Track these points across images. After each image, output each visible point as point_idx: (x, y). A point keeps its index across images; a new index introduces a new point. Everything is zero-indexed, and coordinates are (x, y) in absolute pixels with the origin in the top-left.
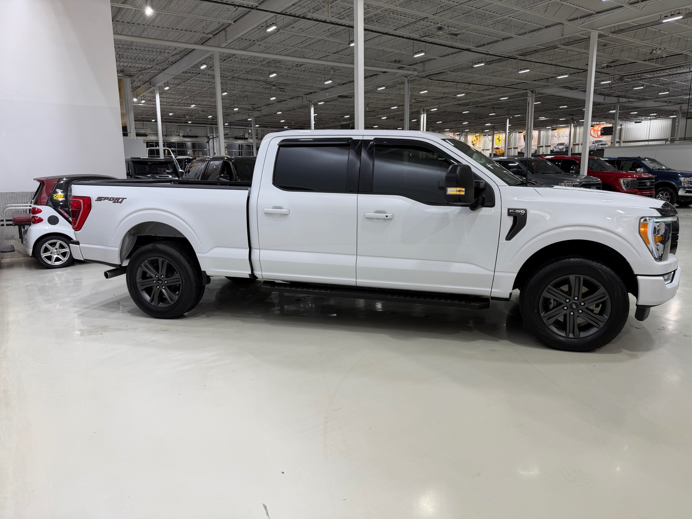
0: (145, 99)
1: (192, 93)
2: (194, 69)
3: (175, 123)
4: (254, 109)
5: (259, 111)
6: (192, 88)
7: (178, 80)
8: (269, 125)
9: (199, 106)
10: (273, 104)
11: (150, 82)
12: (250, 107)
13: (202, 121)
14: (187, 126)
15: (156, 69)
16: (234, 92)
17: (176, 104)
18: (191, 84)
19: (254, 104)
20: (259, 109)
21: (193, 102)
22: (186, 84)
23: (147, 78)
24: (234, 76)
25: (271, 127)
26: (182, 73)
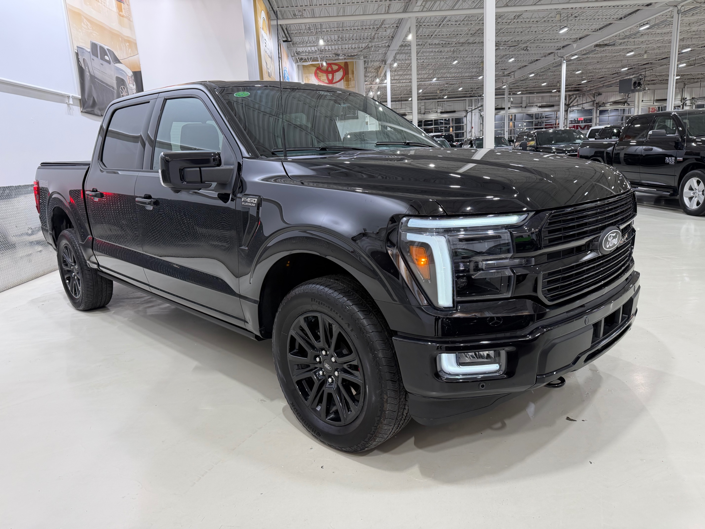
8: (535, 90)
14: (444, 101)
25: (537, 93)
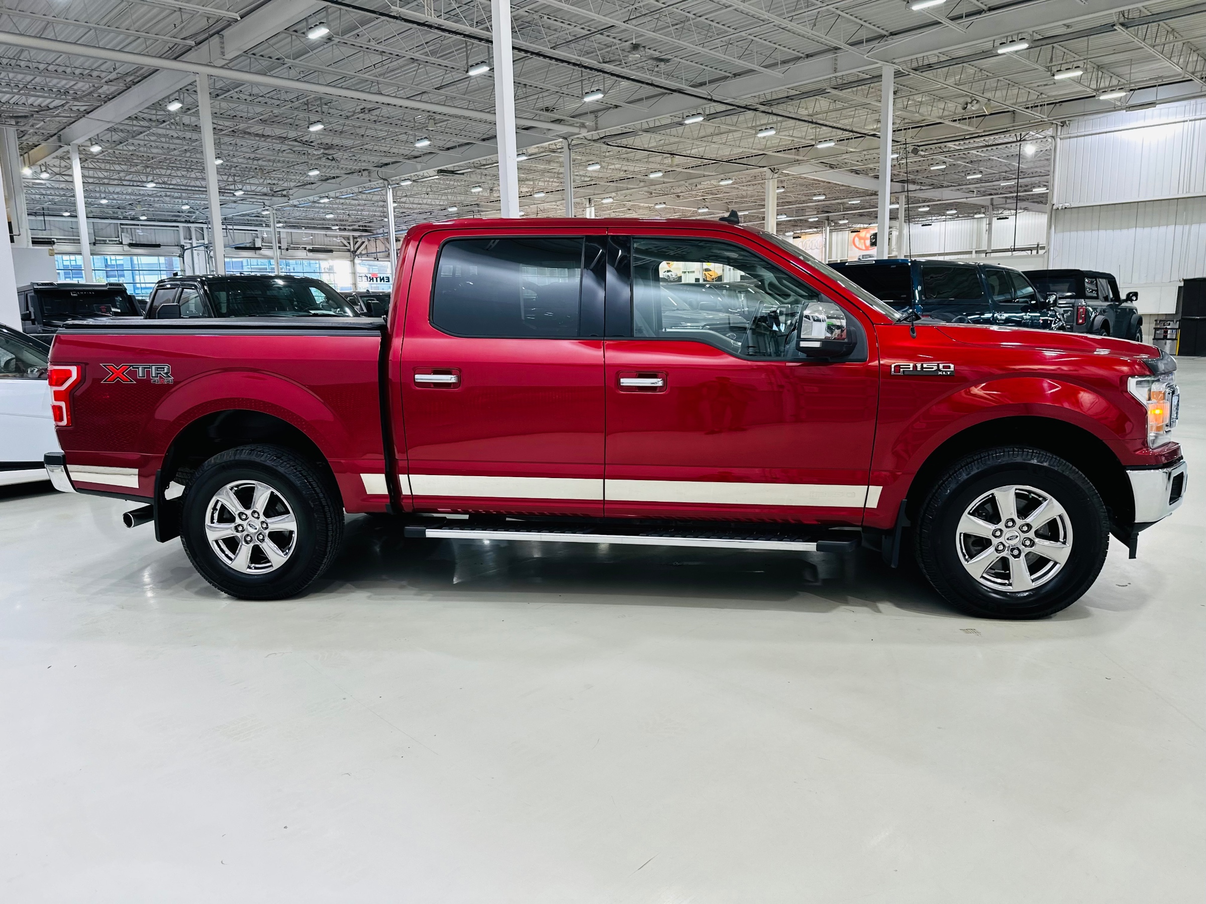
0: (49, 171)
1: (149, 161)
2: (154, 112)
3: (111, 219)
4: (274, 194)
5: (285, 196)
6: (149, 151)
7: (120, 134)
9: (163, 186)
10: (312, 183)
11: (59, 137)
12: (265, 190)
13: (169, 215)
15: (71, 110)
16: (235, 160)
17: (116, 182)
18: (146, 140)
19: (274, 184)
20: (284, 193)
21: (150, 178)
22: (136, 142)
23: (53, 128)
24: (237, 127)
26: (127, 119)
